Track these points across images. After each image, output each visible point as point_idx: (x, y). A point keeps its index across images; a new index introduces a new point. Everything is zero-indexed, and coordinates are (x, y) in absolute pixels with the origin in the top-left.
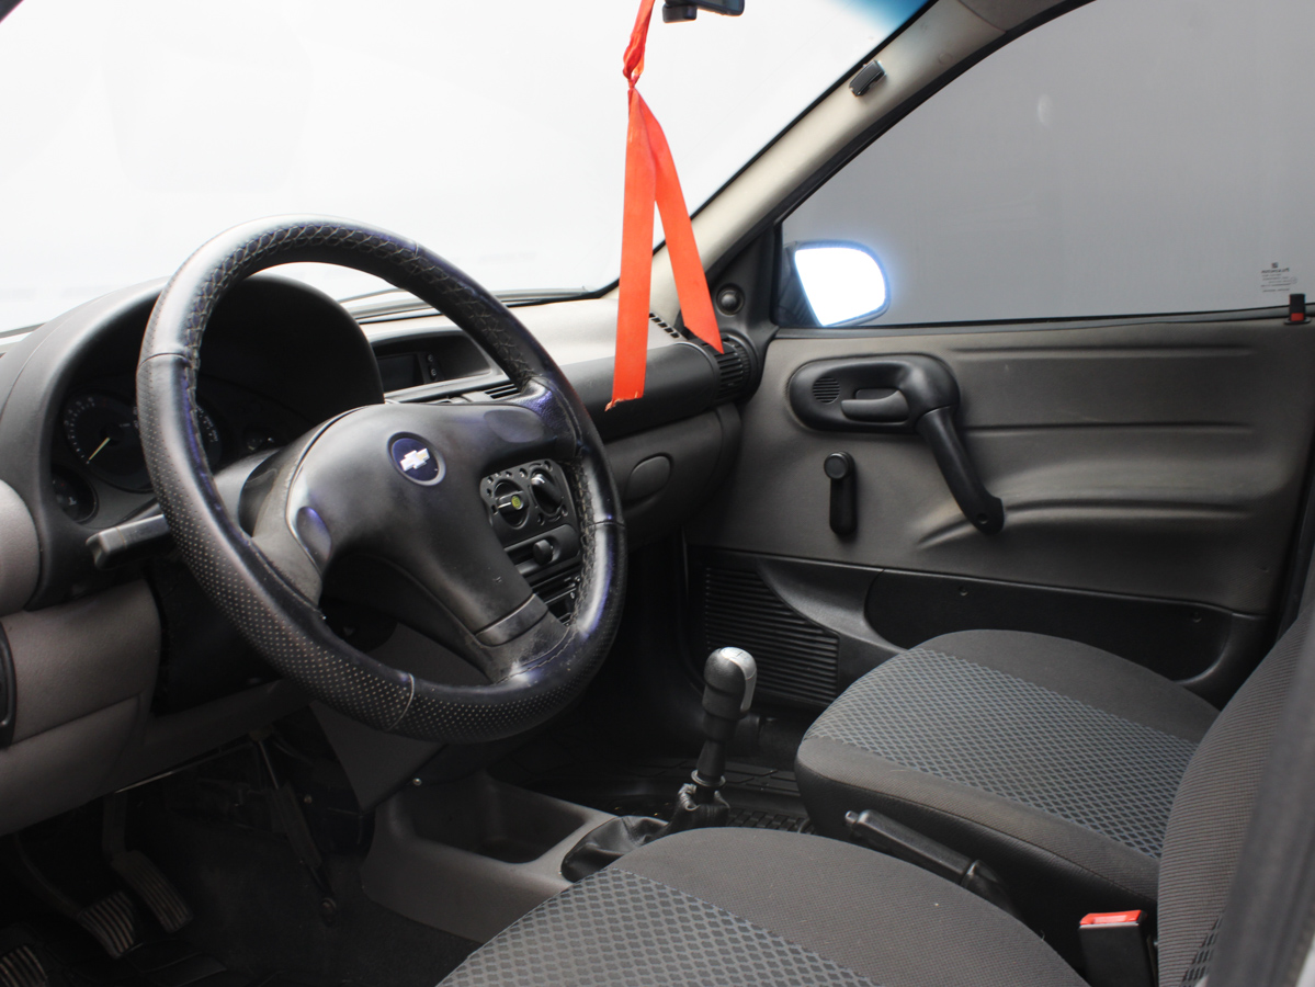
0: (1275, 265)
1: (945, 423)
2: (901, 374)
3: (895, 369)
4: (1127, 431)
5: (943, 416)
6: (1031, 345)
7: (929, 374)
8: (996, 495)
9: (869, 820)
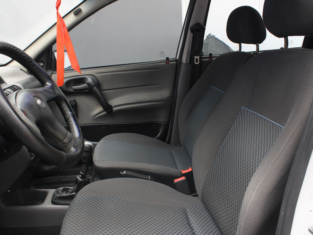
0: (162, 52)
1: (98, 90)
2: (86, 80)
3: (84, 78)
4: (135, 88)
5: (97, 88)
6: (114, 71)
7: (92, 79)
8: (110, 104)
9: (126, 172)
